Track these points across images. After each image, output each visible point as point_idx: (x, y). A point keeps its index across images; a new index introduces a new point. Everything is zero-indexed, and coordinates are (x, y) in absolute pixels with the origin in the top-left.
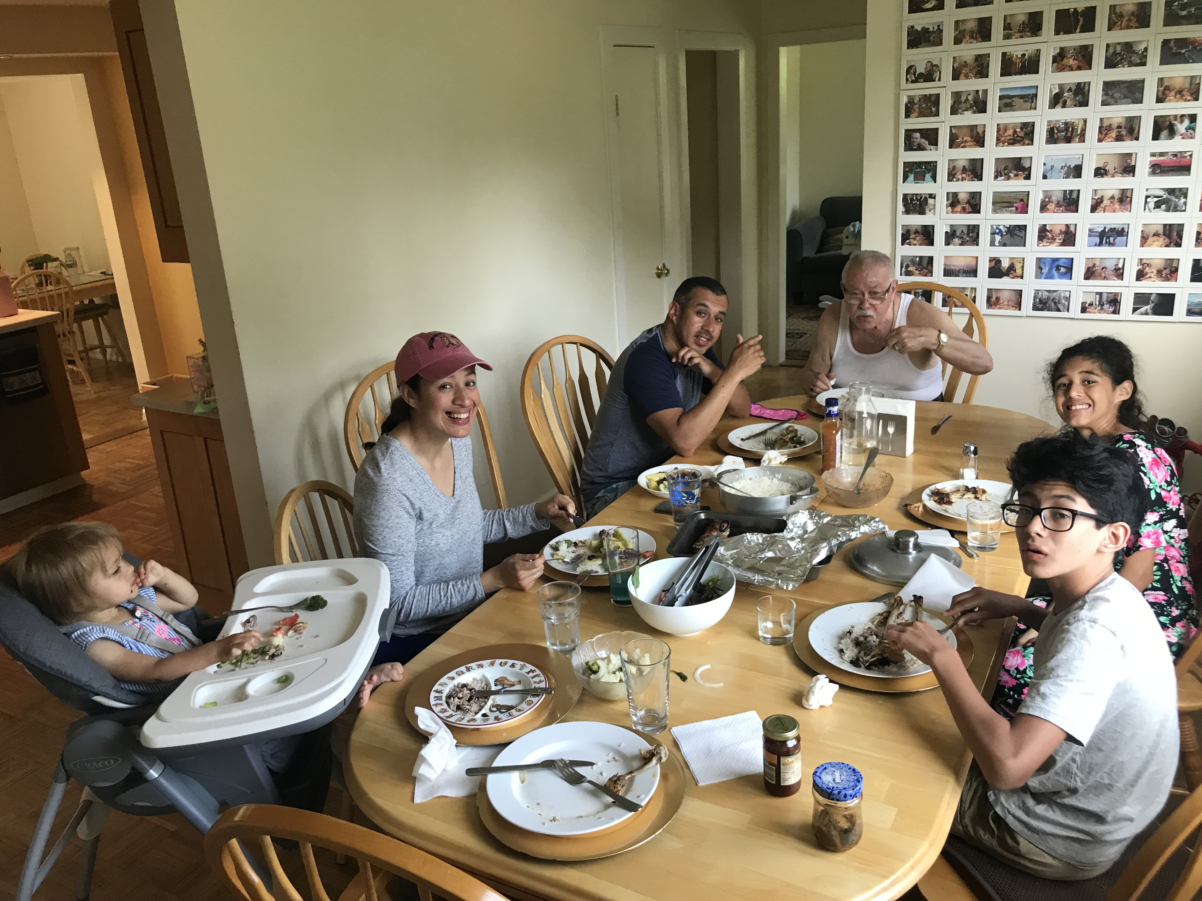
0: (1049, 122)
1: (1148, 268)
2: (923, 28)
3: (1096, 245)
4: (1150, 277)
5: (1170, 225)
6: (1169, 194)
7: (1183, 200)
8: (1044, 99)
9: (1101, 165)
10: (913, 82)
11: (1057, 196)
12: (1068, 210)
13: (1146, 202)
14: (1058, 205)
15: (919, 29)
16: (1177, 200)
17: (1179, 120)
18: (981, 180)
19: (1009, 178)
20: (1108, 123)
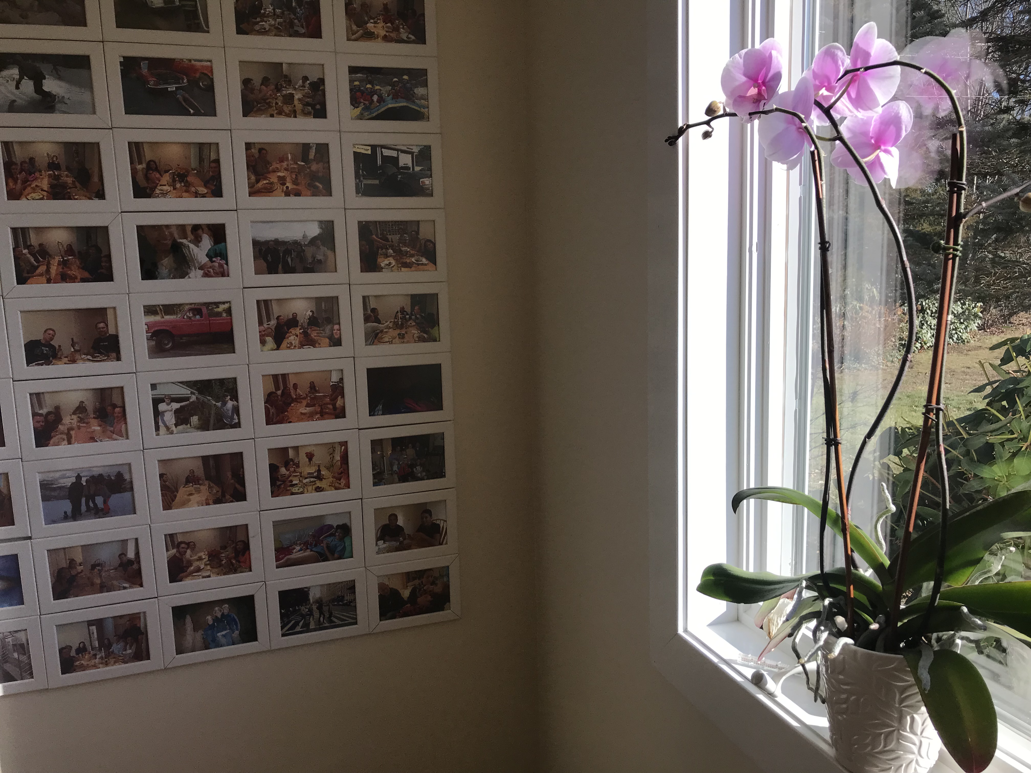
1: (189, 552)
3: (66, 518)
4: (198, 570)
5: (217, 458)
6: (201, 392)
7: (230, 404)
9: (39, 337)
13: (157, 414)
16: (219, 404)
17: (191, 237)
20: (34, 240)
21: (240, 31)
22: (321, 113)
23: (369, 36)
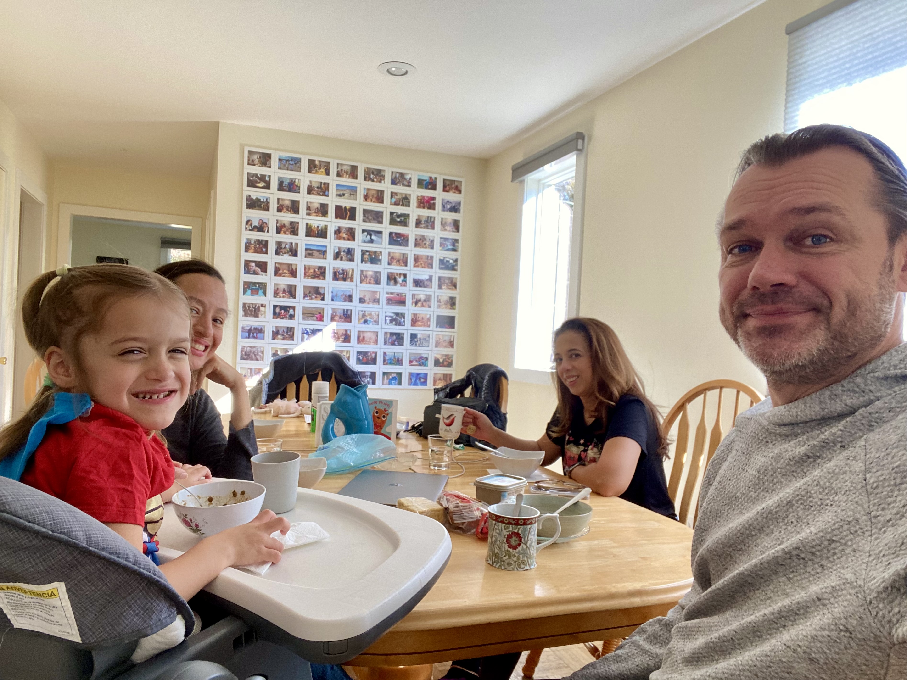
0: (334, 268)
2: (257, 198)
4: (389, 363)
6: (396, 316)
7: (403, 320)
8: (330, 254)
9: (362, 297)
10: (250, 230)
11: (340, 313)
12: (346, 321)
13: (386, 320)
14: (340, 317)
15: (254, 198)
16: (400, 319)
17: (399, 276)
18: (295, 298)
19: (312, 299)
20: (364, 273)
21: (416, 227)
22: (432, 248)
23: (446, 230)
